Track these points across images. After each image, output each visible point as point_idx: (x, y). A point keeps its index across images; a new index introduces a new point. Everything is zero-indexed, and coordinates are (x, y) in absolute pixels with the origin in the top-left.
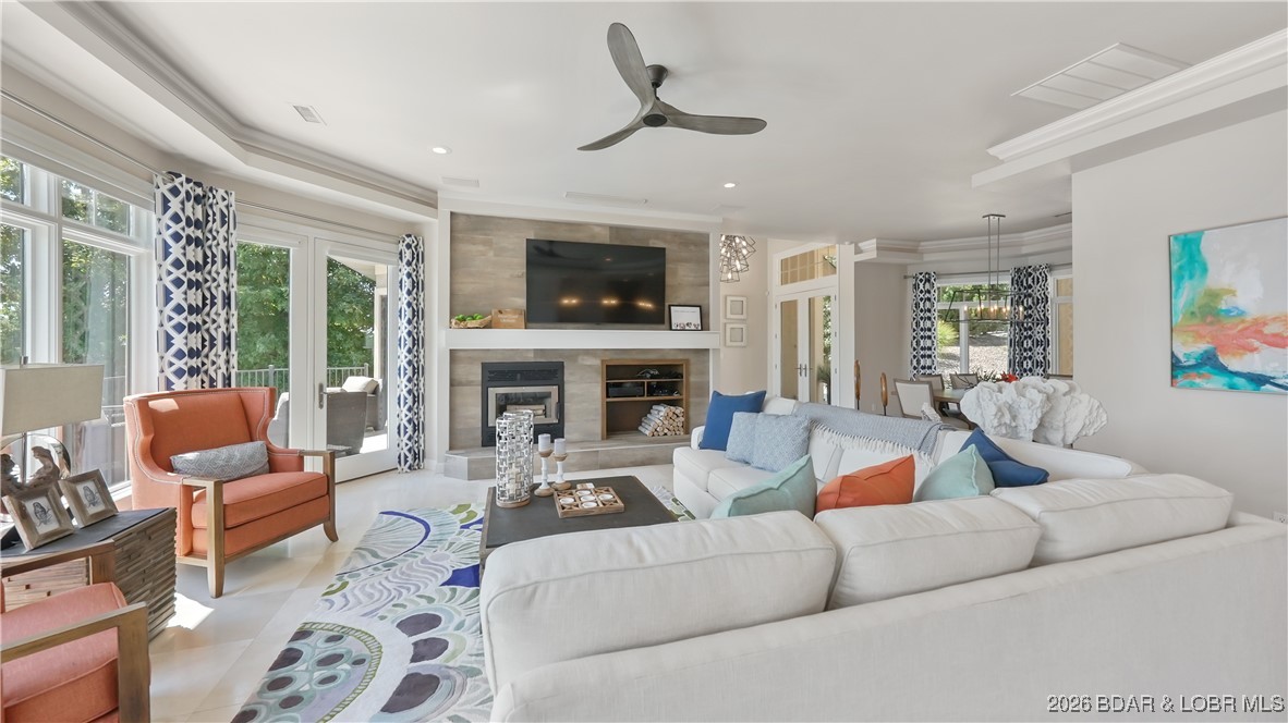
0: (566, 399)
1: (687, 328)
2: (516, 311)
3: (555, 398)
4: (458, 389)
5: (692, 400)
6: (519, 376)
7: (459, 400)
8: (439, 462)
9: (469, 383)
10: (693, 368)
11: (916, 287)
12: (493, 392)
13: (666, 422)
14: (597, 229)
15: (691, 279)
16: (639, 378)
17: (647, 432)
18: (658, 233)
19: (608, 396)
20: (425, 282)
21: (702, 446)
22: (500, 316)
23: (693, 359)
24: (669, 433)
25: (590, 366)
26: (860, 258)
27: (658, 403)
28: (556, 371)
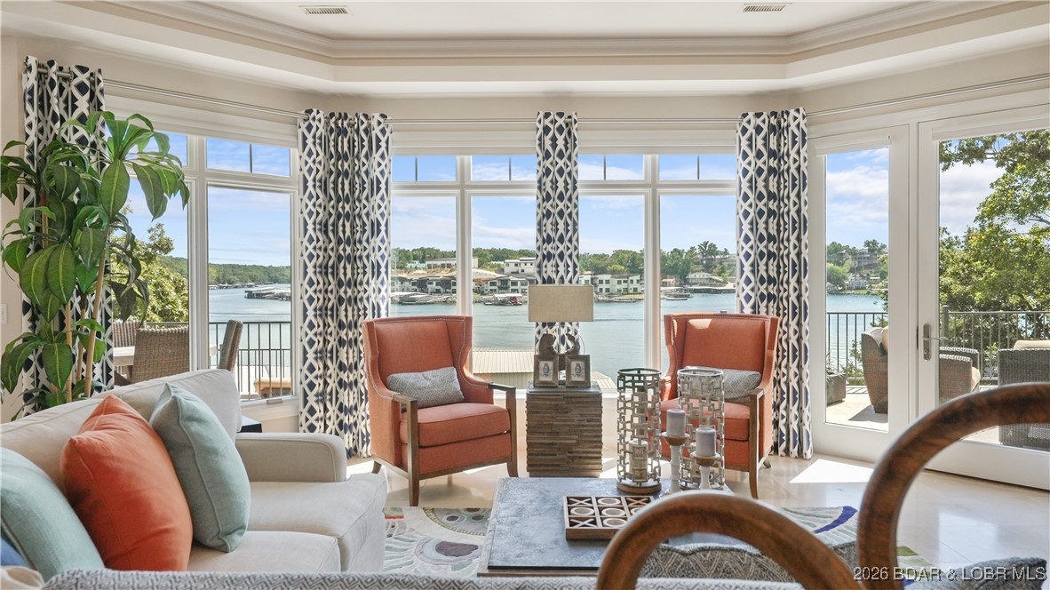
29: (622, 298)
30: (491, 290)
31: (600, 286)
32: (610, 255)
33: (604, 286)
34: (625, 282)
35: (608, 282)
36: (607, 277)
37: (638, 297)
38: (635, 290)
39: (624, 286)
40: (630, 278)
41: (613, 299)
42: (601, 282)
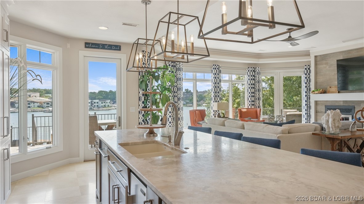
2: (335, 86)
4: (318, 114)
7: (318, 117)
9: (321, 112)
22: (330, 89)
28: (351, 109)
29: (103, 109)
30: (47, 106)
31: (95, 104)
32: (97, 93)
33: (96, 104)
34: (104, 103)
35: (97, 103)
36: (97, 101)
37: (109, 108)
38: (108, 106)
39: (104, 104)
40: (106, 101)
41: (100, 109)
42: (95, 103)
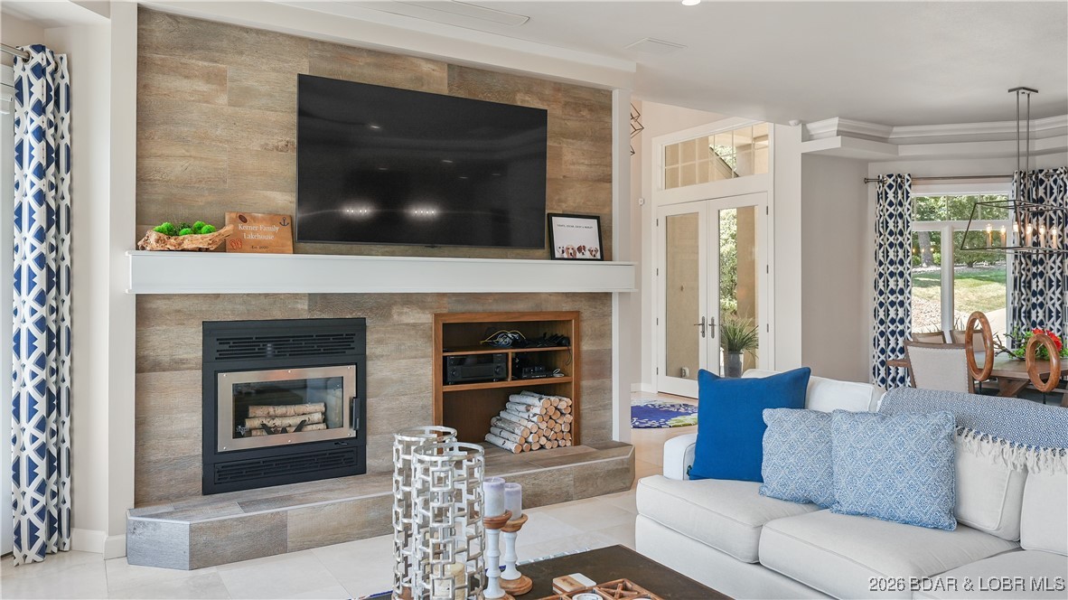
0: (370, 390)
1: (579, 255)
2: (274, 217)
3: (350, 390)
4: (154, 378)
5: (585, 383)
6: (269, 347)
7: (154, 401)
8: (111, 534)
9: (177, 365)
10: (586, 327)
11: (881, 196)
12: (227, 382)
13: (543, 426)
14: (426, 67)
15: (583, 168)
16: (486, 346)
17: (511, 446)
18: (532, 83)
19: (445, 383)
20: (74, 151)
21: (695, 473)
22: (243, 227)
23: (586, 310)
24: (548, 445)
25: (414, 326)
26: (811, 147)
27: (518, 391)
28: (350, 337)
